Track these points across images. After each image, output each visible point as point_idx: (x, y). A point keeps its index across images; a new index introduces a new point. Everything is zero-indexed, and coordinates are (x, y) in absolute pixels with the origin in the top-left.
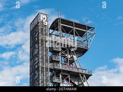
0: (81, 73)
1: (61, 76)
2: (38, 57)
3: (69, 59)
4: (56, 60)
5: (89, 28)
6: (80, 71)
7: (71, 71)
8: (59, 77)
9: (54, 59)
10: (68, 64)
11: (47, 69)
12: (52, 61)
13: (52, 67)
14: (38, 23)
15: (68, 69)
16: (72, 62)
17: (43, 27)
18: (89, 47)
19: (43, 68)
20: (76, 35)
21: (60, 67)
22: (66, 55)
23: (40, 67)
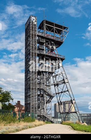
0: (58, 58)
1: (45, 59)
2: (30, 46)
3: (50, 48)
4: (42, 48)
5: (65, 28)
6: (57, 56)
7: (51, 56)
8: (44, 59)
9: (40, 48)
10: (50, 52)
11: (35, 54)
12: (39, 49)
13: (39, 53)
14: (30, 23)
15: (49, 55)
16: (52, 50)
17: (33, 25)
18: (64, 41)
19: (32, 53)
20: (56, 32)
21: (44, 53)
22: (49, 46)
23: (31, 53)
